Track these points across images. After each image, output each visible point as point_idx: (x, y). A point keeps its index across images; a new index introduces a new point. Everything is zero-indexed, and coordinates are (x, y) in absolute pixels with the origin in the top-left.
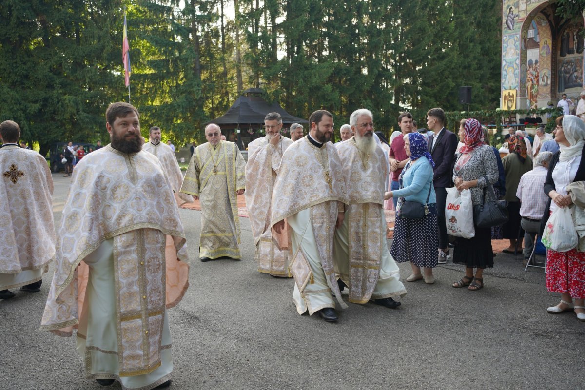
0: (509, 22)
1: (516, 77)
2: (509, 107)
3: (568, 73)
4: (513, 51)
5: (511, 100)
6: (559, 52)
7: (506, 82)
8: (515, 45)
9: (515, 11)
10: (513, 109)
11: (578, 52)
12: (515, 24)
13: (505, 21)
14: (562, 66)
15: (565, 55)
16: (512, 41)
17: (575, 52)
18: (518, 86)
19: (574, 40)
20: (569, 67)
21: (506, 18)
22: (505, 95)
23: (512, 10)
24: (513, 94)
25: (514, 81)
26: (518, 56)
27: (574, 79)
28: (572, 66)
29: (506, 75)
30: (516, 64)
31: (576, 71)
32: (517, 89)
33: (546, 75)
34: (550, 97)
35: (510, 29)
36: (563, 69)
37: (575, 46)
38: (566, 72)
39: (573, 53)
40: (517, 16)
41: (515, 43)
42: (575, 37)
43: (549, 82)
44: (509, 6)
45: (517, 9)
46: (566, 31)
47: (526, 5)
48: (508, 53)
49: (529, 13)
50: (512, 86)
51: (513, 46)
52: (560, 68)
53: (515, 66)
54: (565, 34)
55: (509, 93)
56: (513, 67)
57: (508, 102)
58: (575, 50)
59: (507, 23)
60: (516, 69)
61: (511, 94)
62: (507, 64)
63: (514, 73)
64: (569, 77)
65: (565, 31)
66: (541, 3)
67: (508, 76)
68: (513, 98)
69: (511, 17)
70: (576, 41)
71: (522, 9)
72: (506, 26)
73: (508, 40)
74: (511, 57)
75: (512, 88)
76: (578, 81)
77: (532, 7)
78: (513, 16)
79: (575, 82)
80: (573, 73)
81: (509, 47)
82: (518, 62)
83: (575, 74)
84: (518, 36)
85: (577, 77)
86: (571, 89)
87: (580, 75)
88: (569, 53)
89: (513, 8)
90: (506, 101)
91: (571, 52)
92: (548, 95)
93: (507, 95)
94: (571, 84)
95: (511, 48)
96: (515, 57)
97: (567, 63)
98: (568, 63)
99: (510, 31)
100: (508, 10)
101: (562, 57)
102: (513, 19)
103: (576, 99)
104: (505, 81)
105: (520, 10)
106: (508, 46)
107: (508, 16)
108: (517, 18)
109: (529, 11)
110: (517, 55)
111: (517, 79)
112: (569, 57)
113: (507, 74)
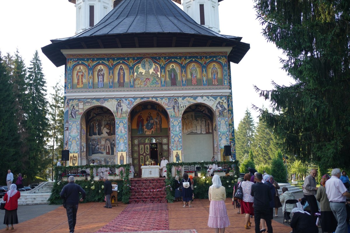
0: (73, 114)
1: (77, 146)
2: (73, 164)
3: (94, 145)
4: (75, 131)
5: (75, 160)
6: (88, 134)
7: (71, 149)
8: (76, 127)
9: (77, 108)
10: (76, 165)
11: (98, 135)
12: (77, 115)
13: (70, 113)
14: (91, 142)
15: (92, 136)
16: (74, 124)
17: (97, 134)
18: (78, 151)
19: (96, 128)
20: (94, 142)
21: (71, 111)
22: (71, 156)
23: (74, 107)
24: (76, 156)
25: (76, 148)
26: (78, 134)
27: (97, 149)
28: (96, 142)
29: (71, 145)
30: (77, 138)
31: (98, 145)
32: (78, 153)
33: (83, 146)
34: (86, 159)
35: (74, 118)
36: (91, 143)
37: (97, 131)
38: (93, 145)
39: (96, 135)
40: (77, 111)
41: (77, 126)
42: (97, 126)
43: (85, 150)
44: (73, 105)
45: (78, 107)
46: (92, 123)
47: (83, 106)
48: (72, 132)
49: (85, 110)
50: (75, 151)
51: (76, 128)
52: (89, 142)
53: (77, 140)
54: (91, 124)
55: (74, 155)
56: (76, 140)
57: (73, 160)
58: (97, 133)
59: (71, 114)
60: (78, 141)
61: (75, 156)
62: (72, 138)
63: (76, 144)
64: (94, 148)
65: (91, 123)
66: (92, 106)
67: (72, 145)
68: (76, 158)
69: (74, 111)
70: (97, 129)
71: (81, 108)
72: (71, 116)
73: (72, 124)
74: (74, 134)
76: (99, 150)
77: (87, 107)
78: (75, 111)
79: (98, 150)
80: (97, 146)
81: (73, 128)
82: (79, 137)
83: (98, 146)
84: (78, 122)
85: (98, 148)
86: (95, 154)
87: (100, 147)
88: (94, 135)
89: (75, 106)
90: (72, 160)
91: (95, 134)
92: (84, 157)
93: (72, 156)
94: (95, 152)
95: (74, 129)
96: (77, 134)
97: (93, 140)
98: (94, 140)
99: (73, 119)
100: (72, 107)
101: (90, 137)
102: (75, 113)
103: (98, 160)
104: (70, 148)
105: (79, 108)
106: (72, 127)
107: (72, 111)
108: (78, 112)
109: (85, 109)
110: (78, 133)
111: (78, 147)
112: (94, 137)
113: (72, 144)
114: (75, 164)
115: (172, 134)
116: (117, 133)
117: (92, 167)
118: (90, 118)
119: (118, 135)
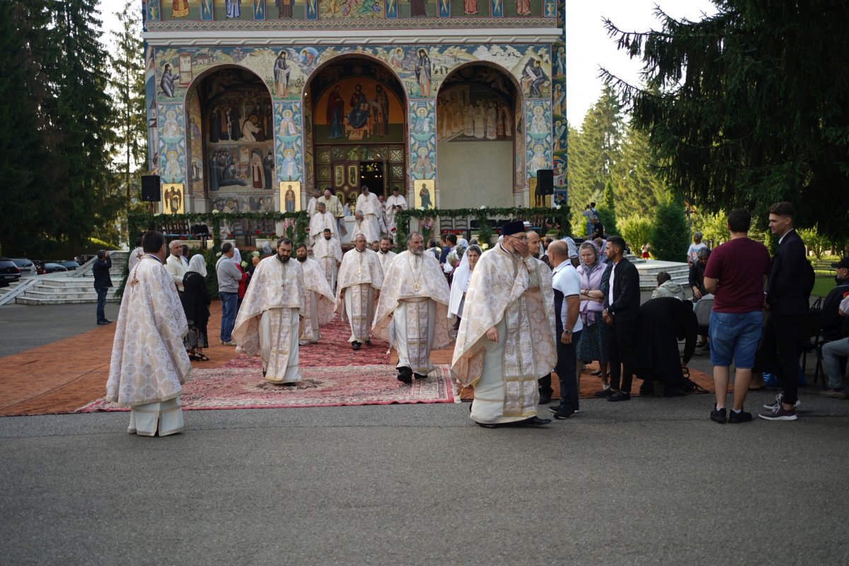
0: (165, 85)
1: (181, 166)
2: (173, 210)
3: (223, 165)
4: (174, 127)
5: (176, 199)
6: (208, 136)
7: (166, 172)
8: (176, 119)
9: (175, 72)
10: (180, 211)
11: (233, 138)
12: (176, 89)
13: (160, 82)
14: (214, 156)
15: (217, 141)
16: (171, 113)
17: (230, 137)
18: (185, 178)
19: (227, 122)
20: (223, 157)
21: (161, 78)
22: (167, 191)
23: (169, 68)
24: (179, 191)
25: (179, 171)
26: (182, 136)
27: (231, 174)
28: (226, 155)
29: (166, 162)
30: (180, 146)
31: (232, 163)
32: (184, 182)
33: (195, 166)
34: (203, 196)
35: (169, 96)
36: (214, 159)
37: (229, 130)
38: (220, 164)
39: (227, 139)
40: (177, 78)
41: (177, 117)
42: (229, 118)
43: (201, 176)
44: (164, 62)
45: (177, 69)
46: (216, 109)
47: (190, 64)
48: (167, 130)
49: (195, 77)
50: (175, 178)
51: (175, 121)
52: (211, 157)
53: (179, 151)
54: (215, 112)
55: (173, 188)
56: (176, 151)
57: (171, 201)
58: (230, 135)
59: (162, 85)
60: (181, 154)
61: (176, 190)
62: (167, 146)
63: (178, 160)
64: (224, 172)
65: (214, 109)
66: (211, 66)
67: (168, 164)
68: (180, 196)
69: (168, 78)
70: (230, 124)
71: (185, 70)
72: (162, 91)
73: (166, 111)
74: (171, 137)
75: (176, 181)
76: (237, 177)
77: (200, 69)
78: (171, 78)
79: (233, 177)
80: (229, 166)
81: (168, 121)
82: (183, 144)
83: (232, 167)
84: (181, 107)
85: (234, 172)
86: (227, 187)
87: (238, 170)
88: (222, 139)
89: (171, 65)
90: (169, 200)
91: (225, 137)
92: (200, 194)
93: (170, 190)
94: (227, 181)
95: (171, 124)
96: (178, 136)
97: (220, 152)
98: (222, 151)
99: (168, 98)
100: (164, 68)
101: (212, 143)
102: (172, 82)
103: (235, 201)
104: (164, 170)
105: (182, 70)
106: (166, 119)
107: (164, 77)
108: (178, 81)
109: (196, 74)
110: (181, 134)
111: (183, 169)
112: (222, 144)
113: (167, 160)
114: (176, 210)
115: (412, 138)
116: (277, 135)
117: (217, 218)
118: (210, 96)
119: (280, 140)
